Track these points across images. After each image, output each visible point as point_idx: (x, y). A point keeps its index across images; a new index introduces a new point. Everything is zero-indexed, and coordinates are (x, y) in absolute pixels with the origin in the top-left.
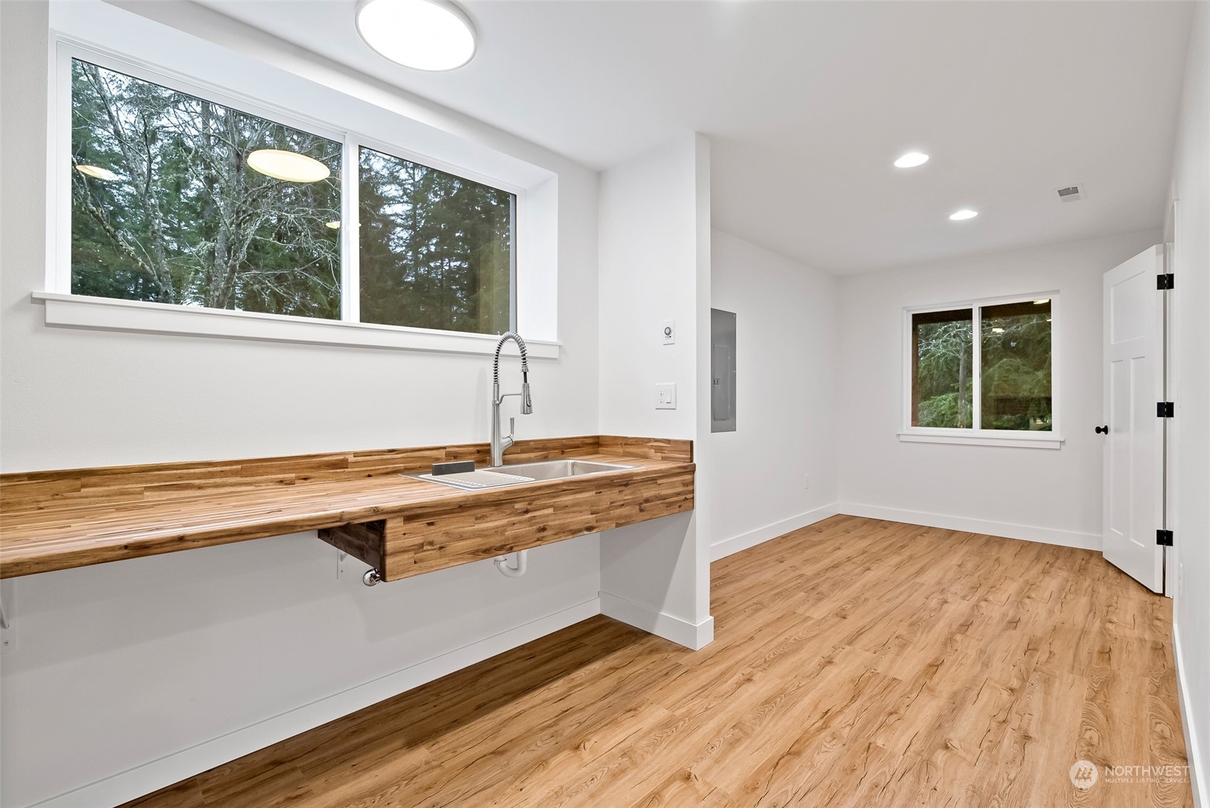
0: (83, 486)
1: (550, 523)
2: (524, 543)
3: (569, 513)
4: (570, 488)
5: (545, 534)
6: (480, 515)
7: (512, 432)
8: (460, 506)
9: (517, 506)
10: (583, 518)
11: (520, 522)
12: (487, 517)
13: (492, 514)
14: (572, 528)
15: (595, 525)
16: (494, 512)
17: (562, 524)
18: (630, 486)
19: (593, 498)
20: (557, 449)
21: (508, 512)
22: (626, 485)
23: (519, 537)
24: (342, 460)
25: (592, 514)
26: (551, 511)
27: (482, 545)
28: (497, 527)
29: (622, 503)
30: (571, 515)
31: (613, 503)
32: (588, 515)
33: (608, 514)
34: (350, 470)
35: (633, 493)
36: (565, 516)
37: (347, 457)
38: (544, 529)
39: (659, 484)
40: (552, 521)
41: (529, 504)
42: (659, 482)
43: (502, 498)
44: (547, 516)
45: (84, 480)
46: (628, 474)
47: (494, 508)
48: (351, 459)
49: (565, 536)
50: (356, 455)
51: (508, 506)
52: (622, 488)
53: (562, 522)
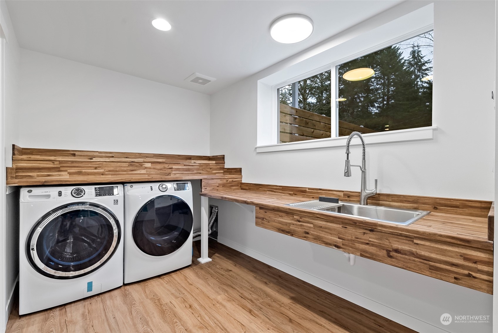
0: (260, 188)
1: (311, 232)
2: (298, 235)
3: (322, 231)
4: (321, 217)
5: (307, 235)
6: (280, 215)
7: (376, 188)
8: (273, 209)
9: (295, 217)
10: (333, 238)
11: (296, 225)
12: (283, 217)
13: (285, 216)
14: (324, 240)
15: (342, 246)
16: (286, 216)
17: (318, 235)
18: (374, 233)
19: (340, 229)
20: (429, 205)
21: (291, 218)
22: (372, 231)
23: (296, 231)
24: (305, 190)
25: (339, 238)
26: (312, 226)
27: (281, 227)
28: (287, 223)
29: (367, 242)
30: (324, 233)
31: (357, 238)
32: (337, 238)
33: (353, 244)
34: (307, 194)
35: (380, 239)
36: (321, 232)
37: (306, 189)
38: (308, 233)
39: (415, 243)
40: (312, 231)
41: (301, 218)
42: (416, 241)
43: (287, 211)
44: (310, 227)
45: (260, 186)
46: (371, 223)
47: (285, 214)
48: (307, 190)
49: (320, 243)
50: (309, 189)
51: (291, 215)
52: (368, 232)
53: (318, 234)
